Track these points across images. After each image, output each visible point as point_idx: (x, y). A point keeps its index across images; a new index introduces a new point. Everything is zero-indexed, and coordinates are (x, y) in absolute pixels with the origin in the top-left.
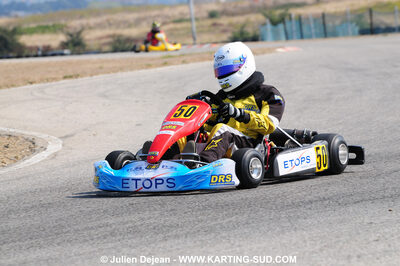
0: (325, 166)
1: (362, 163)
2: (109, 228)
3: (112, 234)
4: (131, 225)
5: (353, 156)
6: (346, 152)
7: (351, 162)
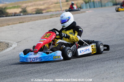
0: (95, 52)
1: (109, 50)
2: (30, 71)
3: (31, 73)
4: (37, 70)
5: (106, 48)
6: (103, 47)
7: (105, 50)
